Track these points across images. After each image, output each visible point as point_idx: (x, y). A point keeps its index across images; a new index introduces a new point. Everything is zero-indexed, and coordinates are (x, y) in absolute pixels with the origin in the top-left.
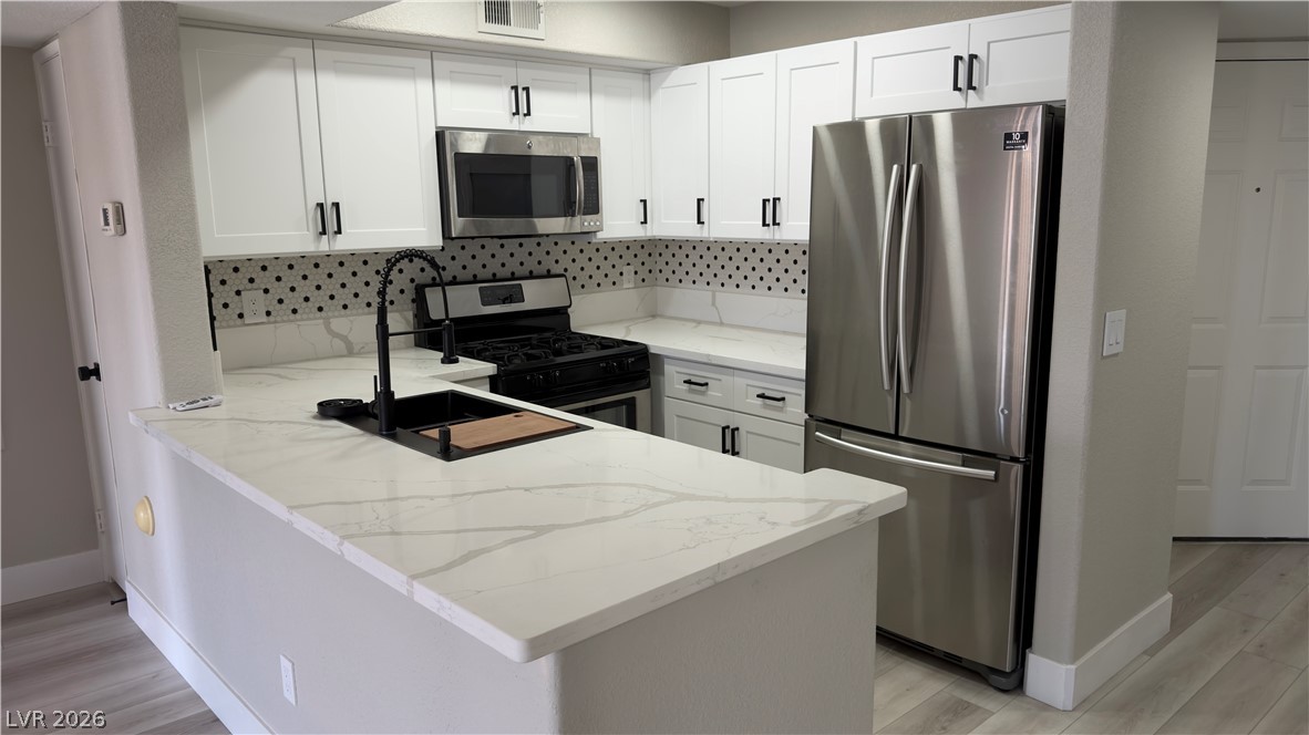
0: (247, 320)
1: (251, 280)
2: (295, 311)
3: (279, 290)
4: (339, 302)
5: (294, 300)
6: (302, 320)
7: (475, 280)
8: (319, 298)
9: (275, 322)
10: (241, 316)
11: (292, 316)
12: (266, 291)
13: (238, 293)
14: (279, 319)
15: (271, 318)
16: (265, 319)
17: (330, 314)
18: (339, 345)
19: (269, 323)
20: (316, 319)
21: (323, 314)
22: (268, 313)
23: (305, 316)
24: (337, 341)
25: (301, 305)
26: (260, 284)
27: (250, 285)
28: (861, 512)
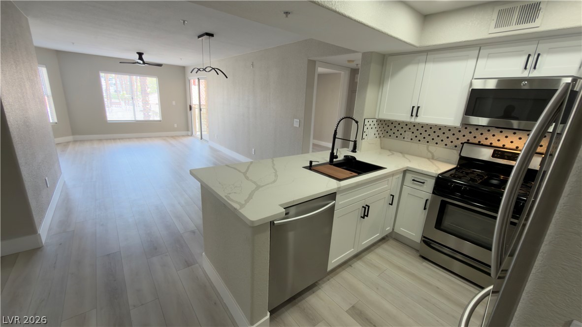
0: (405, 140)
1: (410, 129)
2: (419, 141)
3: (417, 133)
4: (435, 141)
5: (420, 137)
6: (421, 144)
7: (491, 146)
8: (429, 138)
9: (412, 142)
10: (404, 138)
11: (418, 142)
12: (413, 133)
13: (405, 131)
14: (414, 142)
16: (410, 140)
17: (431, 144)
18: (430, 155)
20: (425, 144)
21: (428, 144)
22: (412, 139)
24: (429, 153)
25: (422, 139)
26: (412, 130)
27: (409, 130)
28: (235, 209)
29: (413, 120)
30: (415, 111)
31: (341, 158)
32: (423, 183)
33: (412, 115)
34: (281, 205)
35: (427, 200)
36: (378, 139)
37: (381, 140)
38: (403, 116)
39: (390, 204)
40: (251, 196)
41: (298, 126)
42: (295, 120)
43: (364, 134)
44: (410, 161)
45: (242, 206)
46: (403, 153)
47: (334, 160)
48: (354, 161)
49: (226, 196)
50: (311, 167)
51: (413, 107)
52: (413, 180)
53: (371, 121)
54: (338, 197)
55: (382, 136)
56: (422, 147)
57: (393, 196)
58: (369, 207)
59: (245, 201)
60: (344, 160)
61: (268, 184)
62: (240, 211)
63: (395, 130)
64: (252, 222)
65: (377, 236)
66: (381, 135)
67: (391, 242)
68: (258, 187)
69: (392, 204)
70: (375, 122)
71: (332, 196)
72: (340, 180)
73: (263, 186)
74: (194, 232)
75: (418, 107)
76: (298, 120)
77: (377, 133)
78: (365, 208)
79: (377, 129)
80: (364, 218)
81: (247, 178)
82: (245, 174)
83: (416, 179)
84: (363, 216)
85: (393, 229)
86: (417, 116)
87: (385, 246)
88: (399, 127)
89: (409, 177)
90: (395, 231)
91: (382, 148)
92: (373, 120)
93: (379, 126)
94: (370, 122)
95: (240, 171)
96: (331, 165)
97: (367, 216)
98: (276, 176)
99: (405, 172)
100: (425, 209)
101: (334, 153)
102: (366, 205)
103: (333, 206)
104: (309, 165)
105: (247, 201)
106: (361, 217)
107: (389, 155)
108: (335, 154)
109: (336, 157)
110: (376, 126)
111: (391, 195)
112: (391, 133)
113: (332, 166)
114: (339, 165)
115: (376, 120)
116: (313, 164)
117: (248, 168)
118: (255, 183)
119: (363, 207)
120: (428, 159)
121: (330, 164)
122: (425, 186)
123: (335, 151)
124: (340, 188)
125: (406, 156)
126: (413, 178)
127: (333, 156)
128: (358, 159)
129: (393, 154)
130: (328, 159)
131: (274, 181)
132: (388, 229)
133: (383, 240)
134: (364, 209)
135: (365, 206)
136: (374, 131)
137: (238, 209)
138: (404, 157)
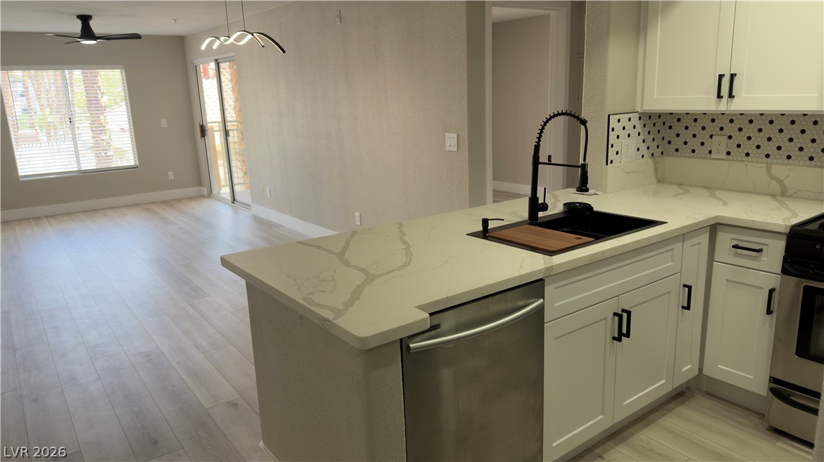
0: (713, 156)
1: (722, 129)
2: (747, 155)
3: (740, 138)
4: (784, 153)
5: (748, 146)
6: (751, 162)
8: (770, 148)
9: (733, 160)
10: (710, 152)
11: (745, 158)
12: (730, 137)
13: (711, 136)
14: (735, 158)
15: (730, 157)
16: (724, 156)
17: (775, 161)
18: (776, 187)
19: (728, 160)
20: (760, 163)
21: (769, 160)
22: (728, 153)
23: (754, 160)
24: (774, 183)
25: (753, 151)
26: (727, 132)
27: (720, 132)
28: (325, 320)
29: (723, 106)
30: (726, 85)
31: (555, 207)
32: (760, 251)
33: (719, 96)
34: (421, 307)
35: (771, 291)
36: (648, 161)
37: (655, 163)
38: (700, 100)
39: (683, 307)
40: (356, 294)
41: (455, 149)
42: (447, 134)
43: (612, 152)
44: (725, 204)
45: (339, 313)
46: (710, 188)
47: (541, 214)
48: (587, 213)
49: (304, 299)
50: (485, 233)
51: (721, 77)
52: (736, 247)
53: (624, 118)
54: (549, 290)
55: (657, 152)
56: (755, 170)
57: (690, 288)
58: (629, 313)
59: (345, 304)
60: (564, 212)
61: (393, 271)
62: (336, 322)
63: (686, 135)
64: (363, 340)
65: (658, 387)
66: (653, 149)
67: (700, 400)
68: (370, 278)
69: (688, 308)
70: (635, 120)
71: (535, 287)
72: (551, 253)
73: (382, 275)
74: (234, 405)
75: (733, 76)
76: (456, 135)
77: (643, 147)
78: (620, 317)
79: (642, 137)
80: (619, 339)
81: (346, 263)
82: (341, 255)
83: (741, 244)
84: (616, 336)
85: (701, 370)
86: (731, 96)
87: (683, 410)
88: (695, 128)
89: (725, 240)
90: (705, 372)
91: (659, 181)
92: (629, 115)
93: (647, 129)
94: (624, 122)
95: (329, 251)
96: (535, 225)
97: (628, 335)
98: (409, 254)
99: (714, 228)
100: (769, 312)
101: (537, 199)
102: (623, 311)
103: (540, 311)
104: (481, 228)
105: (348, 304)
106: (614, 338)
107: (675, 196)
108: (541, 201)
109: (544, 207)
110: (639, 129)
111: (685, 286)
112: (677, 143)
113: (537, 228)
114: (554, 224)
115: (637, 115)
116: (491, 225)
117: (347, 244)
118: (363, 270)
119: (615, 314)
120: (773, 196)
121: (530, 224)
122: (764, 257)
123: (540, 195)
124: (551, 268)
125: (718, 193)
126: (734, 243)
127: (536, 206)
128: (597, 207)
129: (687, 192)
130: (524, 214)
131: (405, 265)
132: (688, 369)
133: (679, 396)
134: (617, 318)
135: (620, 312)
136: (636, 141)
137: (330, 319)
138: (713, 196)
